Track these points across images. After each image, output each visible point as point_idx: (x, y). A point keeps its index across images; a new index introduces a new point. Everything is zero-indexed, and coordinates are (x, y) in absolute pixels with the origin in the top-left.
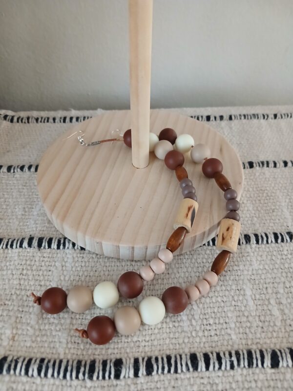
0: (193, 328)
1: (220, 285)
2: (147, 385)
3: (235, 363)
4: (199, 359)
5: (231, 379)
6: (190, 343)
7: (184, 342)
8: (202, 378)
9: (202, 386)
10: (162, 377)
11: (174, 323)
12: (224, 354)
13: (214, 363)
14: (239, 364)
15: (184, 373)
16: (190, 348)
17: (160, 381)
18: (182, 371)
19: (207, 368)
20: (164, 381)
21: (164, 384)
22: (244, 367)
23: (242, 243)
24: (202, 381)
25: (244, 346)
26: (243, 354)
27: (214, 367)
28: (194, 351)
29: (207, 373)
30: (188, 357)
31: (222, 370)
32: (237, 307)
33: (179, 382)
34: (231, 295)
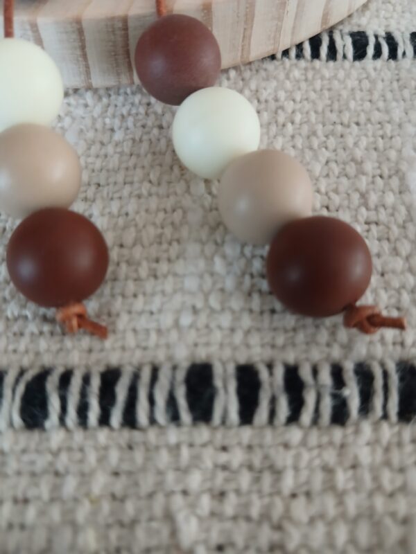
0: (214, 283)
1: (323, 161)
2: (19, 461)
3: (354, 404)
4: (218, 383)
5: (330, 456)
6: (198, 330)
7: (177, 324)
8: (224, 449)
9: (221, 476)
10: (79, 436)
11: (154, 265)
12: (315, 372)
13: (273, 401)
14: (366, 407)
15: (161, 427)
16: (196, 345)
17: (70, 449)
18: (153, 421)
19: (247, 415)
20: (81, 450)
21: (81, 461)
22: (385, 416)
23: (404, 54)
24: (223, 458)
25: (391, 347)
26: (386, 375)
27: (272, 414)
28: (208, 356)
29: (247, 433)
30: (181, 375)
31: (301, 427)
32: (373, 227)
33: (139, 456)
34: (357, 190)
